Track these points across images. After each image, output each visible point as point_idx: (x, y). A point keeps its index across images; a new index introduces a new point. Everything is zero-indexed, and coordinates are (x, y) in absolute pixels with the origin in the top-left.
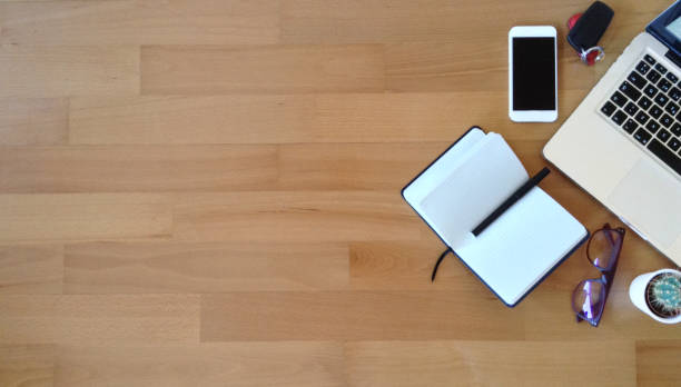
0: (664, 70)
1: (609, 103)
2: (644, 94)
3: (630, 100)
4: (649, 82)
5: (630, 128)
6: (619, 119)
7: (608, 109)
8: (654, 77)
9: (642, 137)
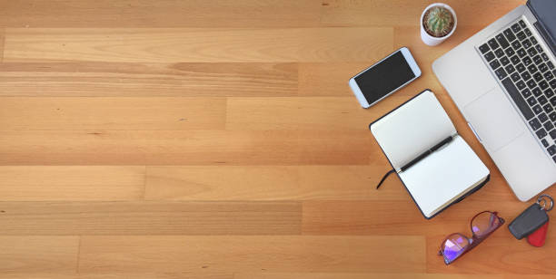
0: (530, 34)
1: (485, 44)
2: (511, 46)
3: (500, 47)
4: (517, 39)
5: (494, 65)
6: (489, 57)
7: (484, 48)
8: (521, 36)
9: (500, 74)
